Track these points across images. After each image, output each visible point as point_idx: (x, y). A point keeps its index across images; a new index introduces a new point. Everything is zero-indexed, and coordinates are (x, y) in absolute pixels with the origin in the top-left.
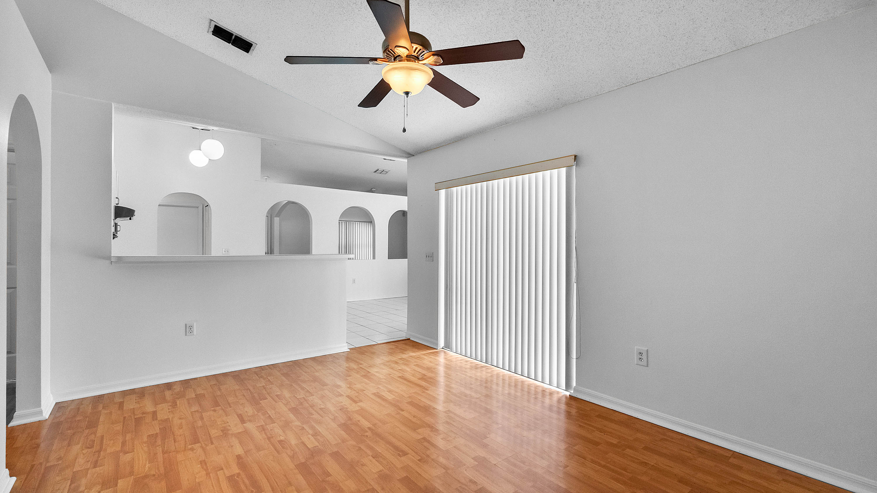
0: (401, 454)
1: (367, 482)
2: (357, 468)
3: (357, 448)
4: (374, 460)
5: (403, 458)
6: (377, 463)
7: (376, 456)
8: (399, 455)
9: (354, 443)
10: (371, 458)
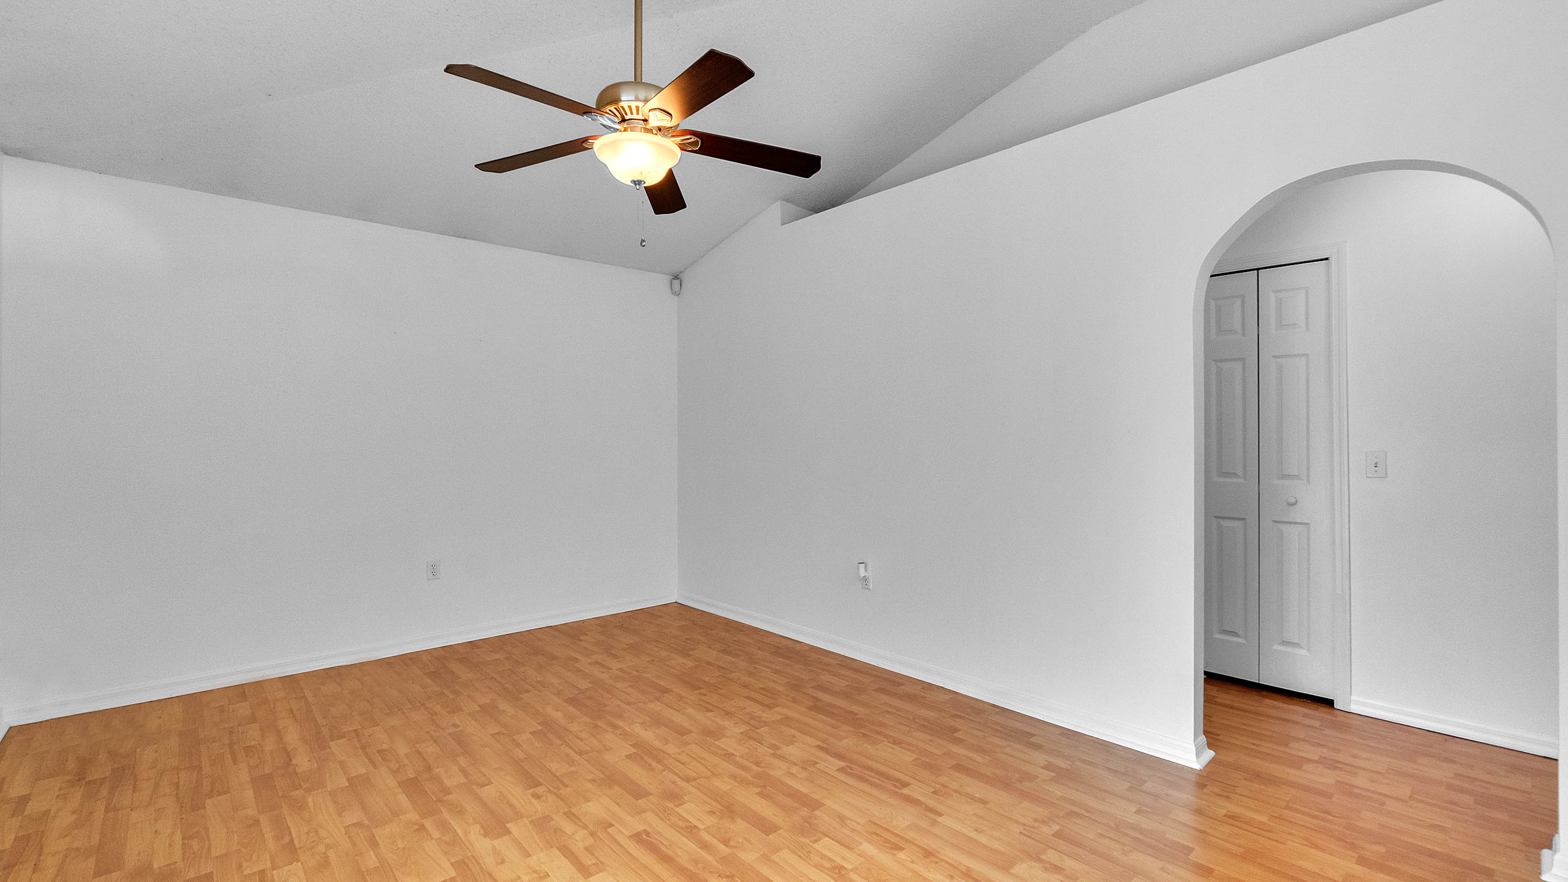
0: (645, 837)
1: (698, 789)
2: (719, 807)
3: (731, 843)
4: (694, 822)
5: (641, 827)
6: (688, 817)
7: (690, 830)
8: (648, 834)
9: (742, 855)
10: (701, 826)
